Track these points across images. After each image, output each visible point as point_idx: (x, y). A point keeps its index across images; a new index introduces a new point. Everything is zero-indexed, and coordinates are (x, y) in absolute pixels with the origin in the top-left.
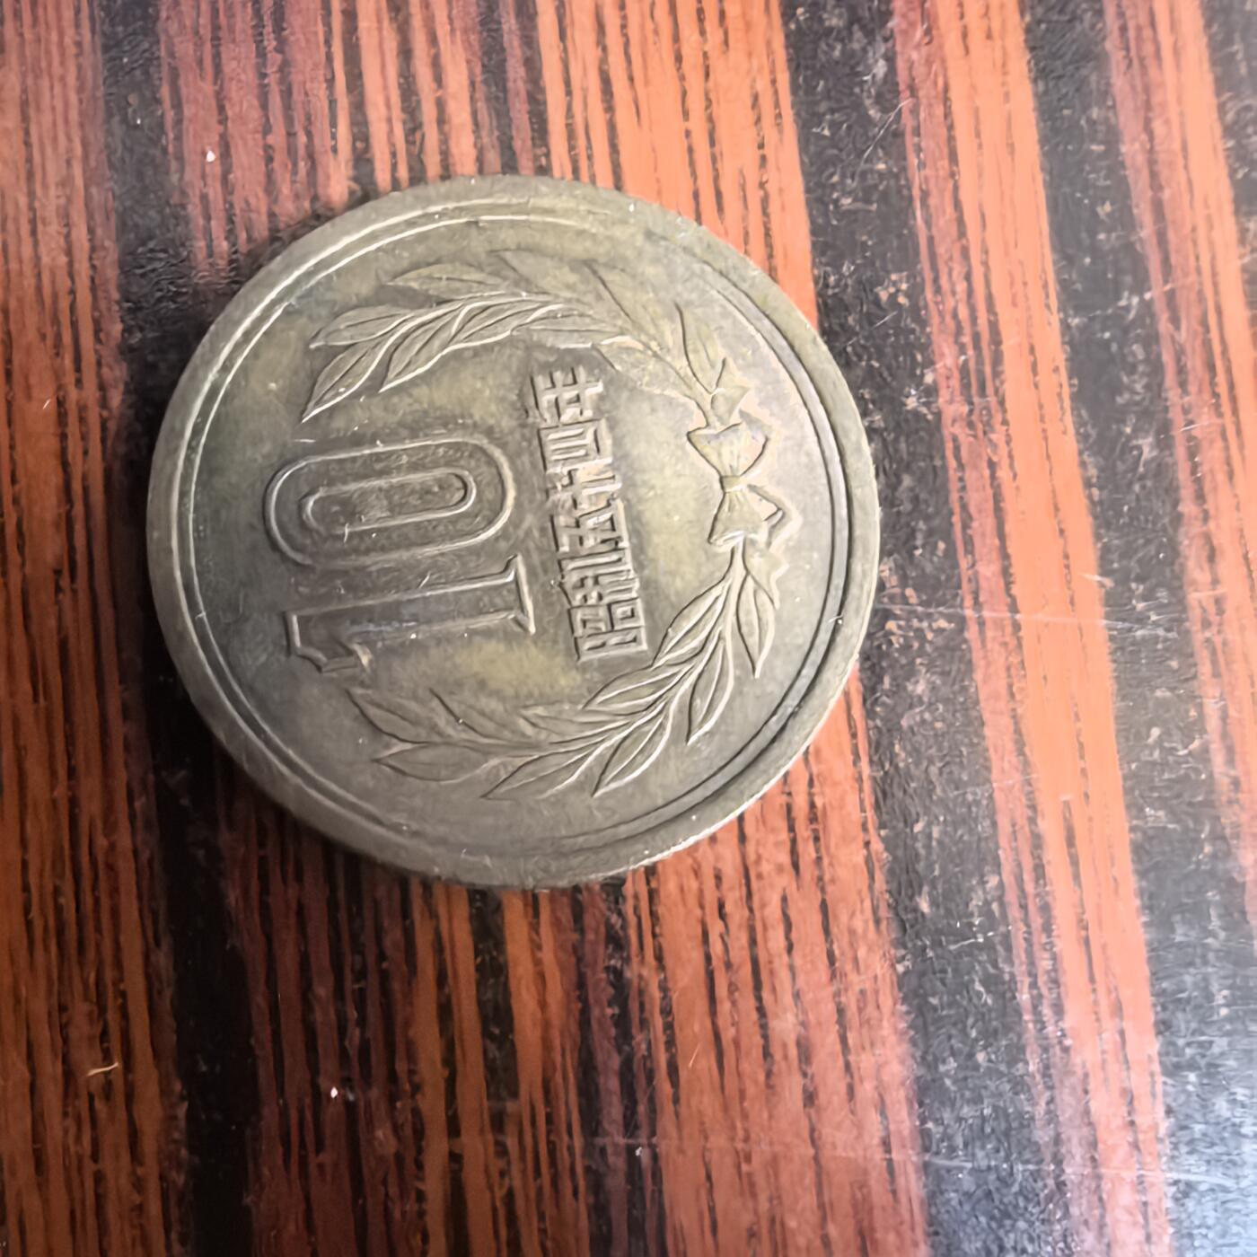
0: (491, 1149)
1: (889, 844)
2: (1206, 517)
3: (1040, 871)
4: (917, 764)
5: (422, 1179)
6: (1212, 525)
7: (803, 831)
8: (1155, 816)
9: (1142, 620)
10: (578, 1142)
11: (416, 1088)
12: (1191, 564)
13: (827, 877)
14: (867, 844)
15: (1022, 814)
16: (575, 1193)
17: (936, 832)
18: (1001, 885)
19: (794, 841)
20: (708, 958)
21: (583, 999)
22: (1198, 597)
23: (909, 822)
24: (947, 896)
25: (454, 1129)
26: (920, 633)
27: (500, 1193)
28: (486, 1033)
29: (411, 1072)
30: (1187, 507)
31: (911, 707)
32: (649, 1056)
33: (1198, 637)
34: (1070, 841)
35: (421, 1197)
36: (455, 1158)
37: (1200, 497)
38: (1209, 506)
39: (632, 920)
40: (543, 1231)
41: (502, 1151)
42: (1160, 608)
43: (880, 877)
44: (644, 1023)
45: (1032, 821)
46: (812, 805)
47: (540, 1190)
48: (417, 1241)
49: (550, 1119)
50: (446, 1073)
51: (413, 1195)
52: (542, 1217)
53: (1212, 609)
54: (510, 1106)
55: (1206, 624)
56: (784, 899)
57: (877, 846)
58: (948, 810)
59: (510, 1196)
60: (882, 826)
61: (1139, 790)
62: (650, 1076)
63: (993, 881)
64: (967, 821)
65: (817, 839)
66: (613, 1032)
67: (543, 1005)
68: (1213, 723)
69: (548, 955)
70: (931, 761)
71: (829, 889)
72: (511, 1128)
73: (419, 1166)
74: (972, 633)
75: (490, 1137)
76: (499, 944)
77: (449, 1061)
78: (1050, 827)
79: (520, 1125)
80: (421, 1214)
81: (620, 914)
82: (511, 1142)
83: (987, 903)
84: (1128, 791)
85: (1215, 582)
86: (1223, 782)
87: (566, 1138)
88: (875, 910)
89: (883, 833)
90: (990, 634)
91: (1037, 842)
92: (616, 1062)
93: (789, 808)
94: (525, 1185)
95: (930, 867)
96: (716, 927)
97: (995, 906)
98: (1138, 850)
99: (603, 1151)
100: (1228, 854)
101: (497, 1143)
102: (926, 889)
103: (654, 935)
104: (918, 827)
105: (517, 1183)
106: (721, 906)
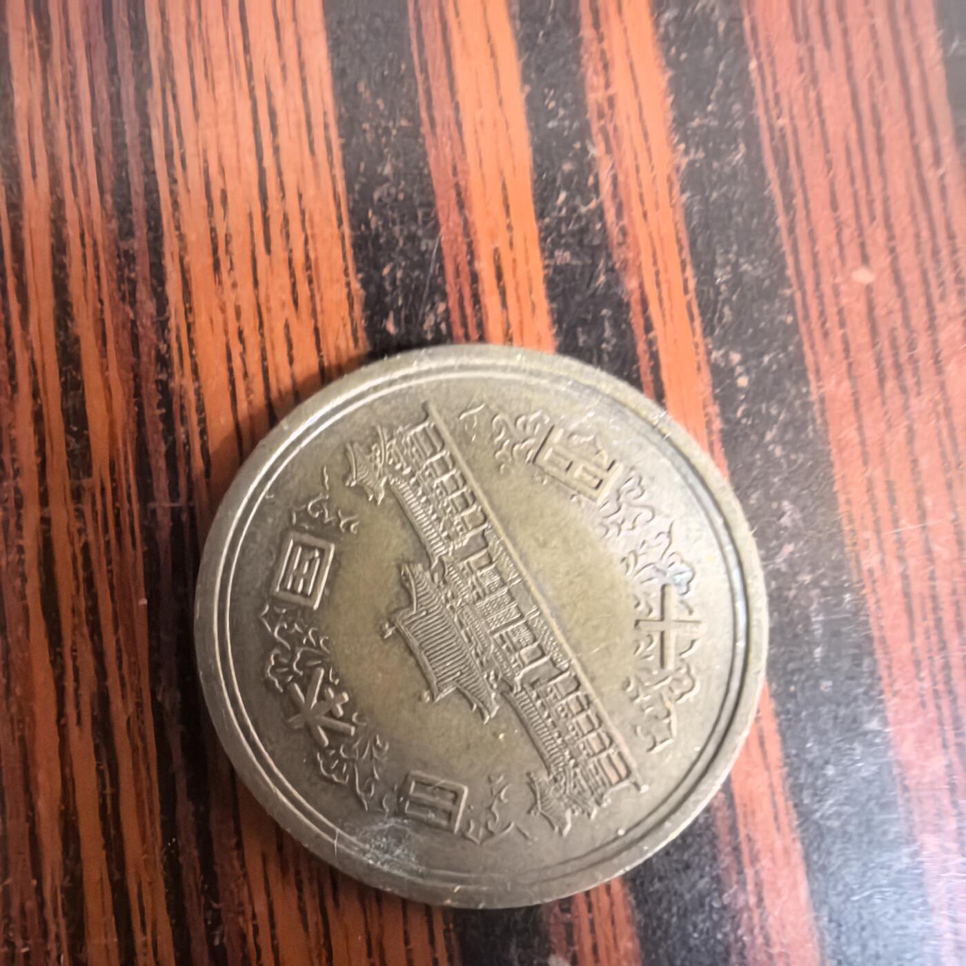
0: (72, 513)
1: (365, 284)
2: (601, 39)
3: (476, 299)
4: (385, 225)
5: (21, 537)
6: (605, 45)
7: (301, 276)
8: (563, 256)
9: (552, 114)
10: (136, 506)
11: (17, 473)
12: (590, 73)
13: (319, 309)
14: (348, 284)
15: (463, 259)
16: (134, 543)
17: (399, 274)
18: (447, 311)
19: (294, 285)
20: (231, 370)
21: (140, 405)
22: (595, 97)
23: (379, 268)
24: (408, 319)
25: (44, 500)
26: (387, 131)
27: (78, 546)
28: (68, 431)
29: (14, 460)
30: (587, 32)
31: (381, 184)
32: (188, 442)
33: (595, 127)
34: (499, 276)
35: (21, 550)
36: (45, 521)
37: (596, 25)
38: (603, 29)
39: (174, 345)
40: (110, 572)
41: (80, 514)
42: (565, 106)
43: (358, 308)
44: (184, 420)
45: (471, 263)
46: (307, 257)
47: (108, 543)
48: (18, 582)
49: (115, 491)
50: (39, 460)
51: (15, 550)
52: (109, 562)
53: (606, 106)
54: (86, 482)
55: (601, 115)
56: (287, 326)
57: (356, 285)
58: (406, 258)
59: (86, 548)
60: (358, 270)
61: (550, 238)
62: (188, 456)
63: (441, 307)
64: (423, 265)
65: (310, 282)
66: (161, 426)
67: (110, 409)
68: (606, 187)
69: (113, 374)
70: (394, 223)
71: (320, 317)
72: (87, 498)
73: (19, 527)
74: (425, 129)
75: (71, 507)
76: (78, 366)
77: (41, 451)
78: (484, 267)
79: (93, 496)
80: (21, 562)
81: (166, 341)
82: (87, 508)
83: (437, 325)
84: (543, 240)
85: (607, 85)
86: (614, 232)
87: (127, 505)
88: (354, 332)
89: (360, 276)
90: (439, 130)
91: (475, 278)
92: (163, 448)
93: (290, 261)
94: (97, 539)
95: (395, 300)
96: (236, 349)
97: (443, 326)
98: (550, 283)
99: (154, 512)
100: (618, 282)
101: (77, 510)
102: (391, 315)
103: (192, 356)
104: (386, 271)
105: (91, 538)
106: (240, 333)
